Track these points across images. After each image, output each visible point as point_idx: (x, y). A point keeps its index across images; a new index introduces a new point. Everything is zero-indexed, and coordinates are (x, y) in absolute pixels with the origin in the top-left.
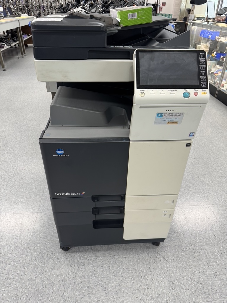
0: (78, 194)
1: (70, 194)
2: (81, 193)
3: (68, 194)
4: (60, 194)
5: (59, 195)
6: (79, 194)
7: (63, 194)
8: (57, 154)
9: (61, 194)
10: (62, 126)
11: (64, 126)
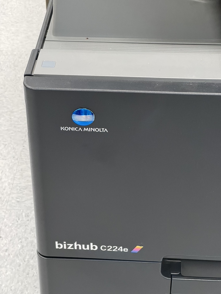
0: (121, 249)
1: (99, 248)
2: (131, 248)
3: (92, 247)
4: (67, 246)
5: (67, 249)
6: (126, 250)
7: (78, 247)
8: (73, 124)
9: (73, 247)
10: (84, 39)
11: (91, 39)
